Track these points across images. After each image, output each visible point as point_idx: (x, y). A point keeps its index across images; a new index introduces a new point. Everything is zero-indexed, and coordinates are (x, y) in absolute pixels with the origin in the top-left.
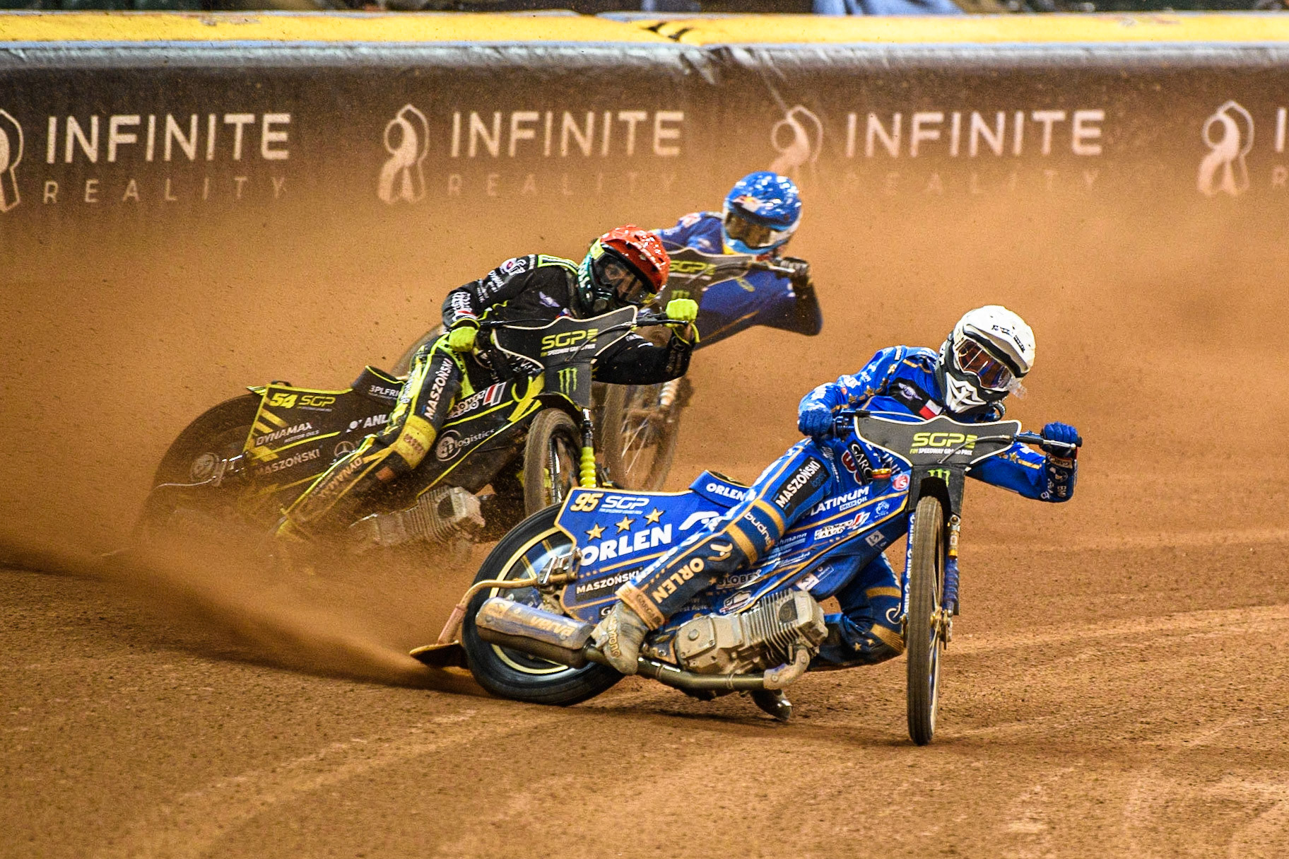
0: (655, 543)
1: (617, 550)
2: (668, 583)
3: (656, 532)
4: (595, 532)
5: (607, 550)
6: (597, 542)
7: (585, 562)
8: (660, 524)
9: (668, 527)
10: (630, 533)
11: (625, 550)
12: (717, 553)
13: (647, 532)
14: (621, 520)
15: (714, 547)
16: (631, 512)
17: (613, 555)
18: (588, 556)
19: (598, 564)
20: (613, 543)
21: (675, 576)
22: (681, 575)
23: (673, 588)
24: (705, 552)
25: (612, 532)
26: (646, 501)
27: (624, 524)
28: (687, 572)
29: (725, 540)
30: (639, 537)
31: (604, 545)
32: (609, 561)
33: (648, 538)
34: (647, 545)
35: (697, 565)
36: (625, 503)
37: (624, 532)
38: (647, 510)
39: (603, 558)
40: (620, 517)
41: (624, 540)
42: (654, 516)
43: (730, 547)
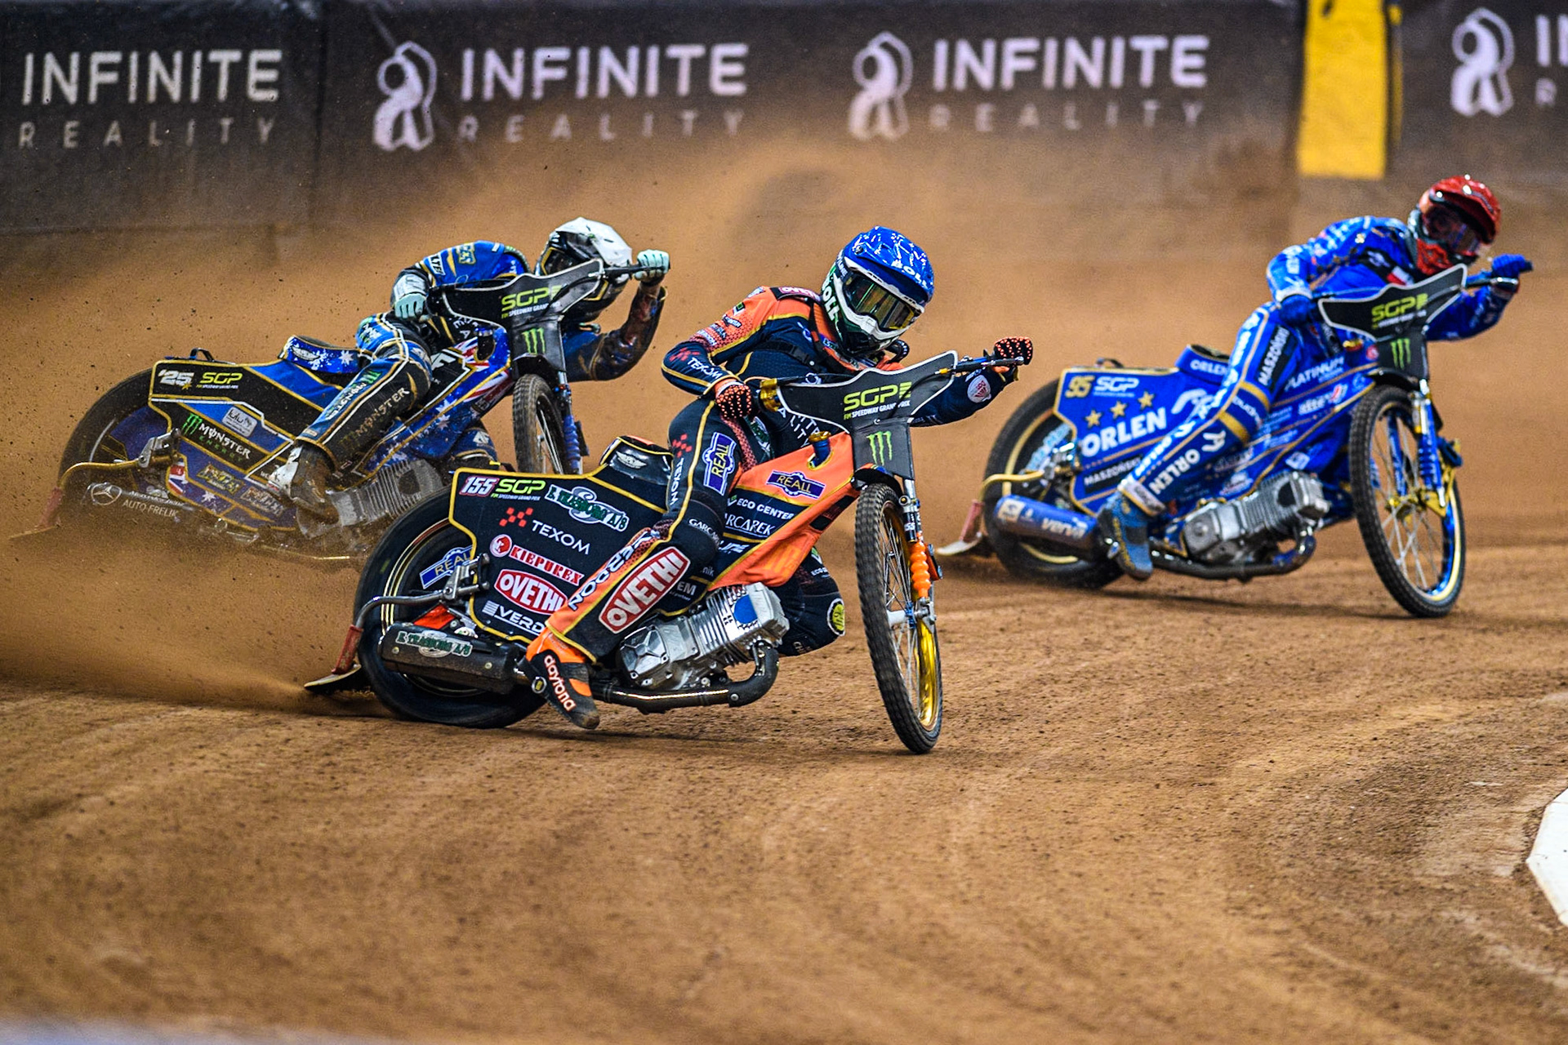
0: (1151, 429)
1: (1116, 438)
2: (1164, 475)
3: (1151, 416)
4: (1093, 418)
5: (1107, 439)
6: (1096, 430)
7: (1089, 452)
8: (1153, 408)
9: (1162, 411)
10: (1126, 418)
11: (1124, 438)
12: (1211, 442)
13: (1141, 418)
14: (1114, 405)
15: (1207, 436)
16: (1123, 395)
17: (1114, 444)
18: (1091, 445)
19: (1101, 454)
20: (1111, 430)
21: (1171, 468)
22: (1177, 467)
23: (1169, 480)
24: (1198, 442)
25: (1108, 421)
26: (1136, 382)
27: (1118, 409)
28: (1183, 464)
29: (1217, 427)
30: (1136, 422)
31: (1104, 432)
32: (1111, 451)
33: (1144, 424)
34: (1143, 432)
35: (1193, 457)
36: (1117, 384)
37: (1120, 418)
38: (1138, 391)
39: (1105, 448)
40: (1112, 401)
41: (1122, 426)
42: (1146, 400)
43: (1223, 434)
